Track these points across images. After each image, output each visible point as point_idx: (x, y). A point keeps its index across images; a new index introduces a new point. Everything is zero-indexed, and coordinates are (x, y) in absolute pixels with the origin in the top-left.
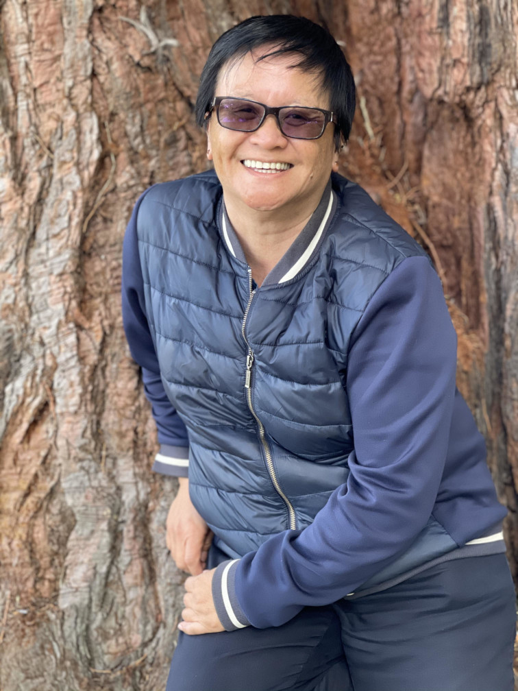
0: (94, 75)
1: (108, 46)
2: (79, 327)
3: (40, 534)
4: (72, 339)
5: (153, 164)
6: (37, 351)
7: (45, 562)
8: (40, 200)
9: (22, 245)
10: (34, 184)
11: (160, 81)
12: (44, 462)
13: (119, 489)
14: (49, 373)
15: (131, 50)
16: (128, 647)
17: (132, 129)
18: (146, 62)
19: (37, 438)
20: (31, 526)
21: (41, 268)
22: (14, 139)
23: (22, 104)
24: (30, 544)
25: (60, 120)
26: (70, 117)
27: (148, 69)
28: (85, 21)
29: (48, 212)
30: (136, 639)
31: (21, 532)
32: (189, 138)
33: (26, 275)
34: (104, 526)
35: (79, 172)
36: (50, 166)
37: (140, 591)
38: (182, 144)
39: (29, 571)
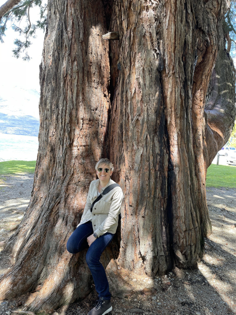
0: (74, 164)
1: (77, 161)
2: (66, 193)
3: (55, 218)
4: (64, 194)
5: (79, 175)
6: (61, 195)
7: (55, 221)
8: (65, 177)
9: (62, 182)
10: (65, 175)
11: (82, 166)
12: (58, 209)
13: (65, 213)
14: (61, 198)
15: (79, 162)
16: (61, 233)
17: (78, 170)
18: (81, 163)
19: (58, 206)
20: (55, 216)
21: (63, 185)
22: (64, 170)
23: (66, 166)
24: (54, 219)
25: (69, 168)
26: (70, 168)
27: (81, 164)
28: (74, 158)
29: (66, 179)
30: (63, 232)
31: (53, 217)
32: (84, 172)
33: (62, 186)
34: (62, 217)
35: (70, 175)
36: (67, 174)
37: (65, 226)
38: (83, 173)
39: (53, 222)
